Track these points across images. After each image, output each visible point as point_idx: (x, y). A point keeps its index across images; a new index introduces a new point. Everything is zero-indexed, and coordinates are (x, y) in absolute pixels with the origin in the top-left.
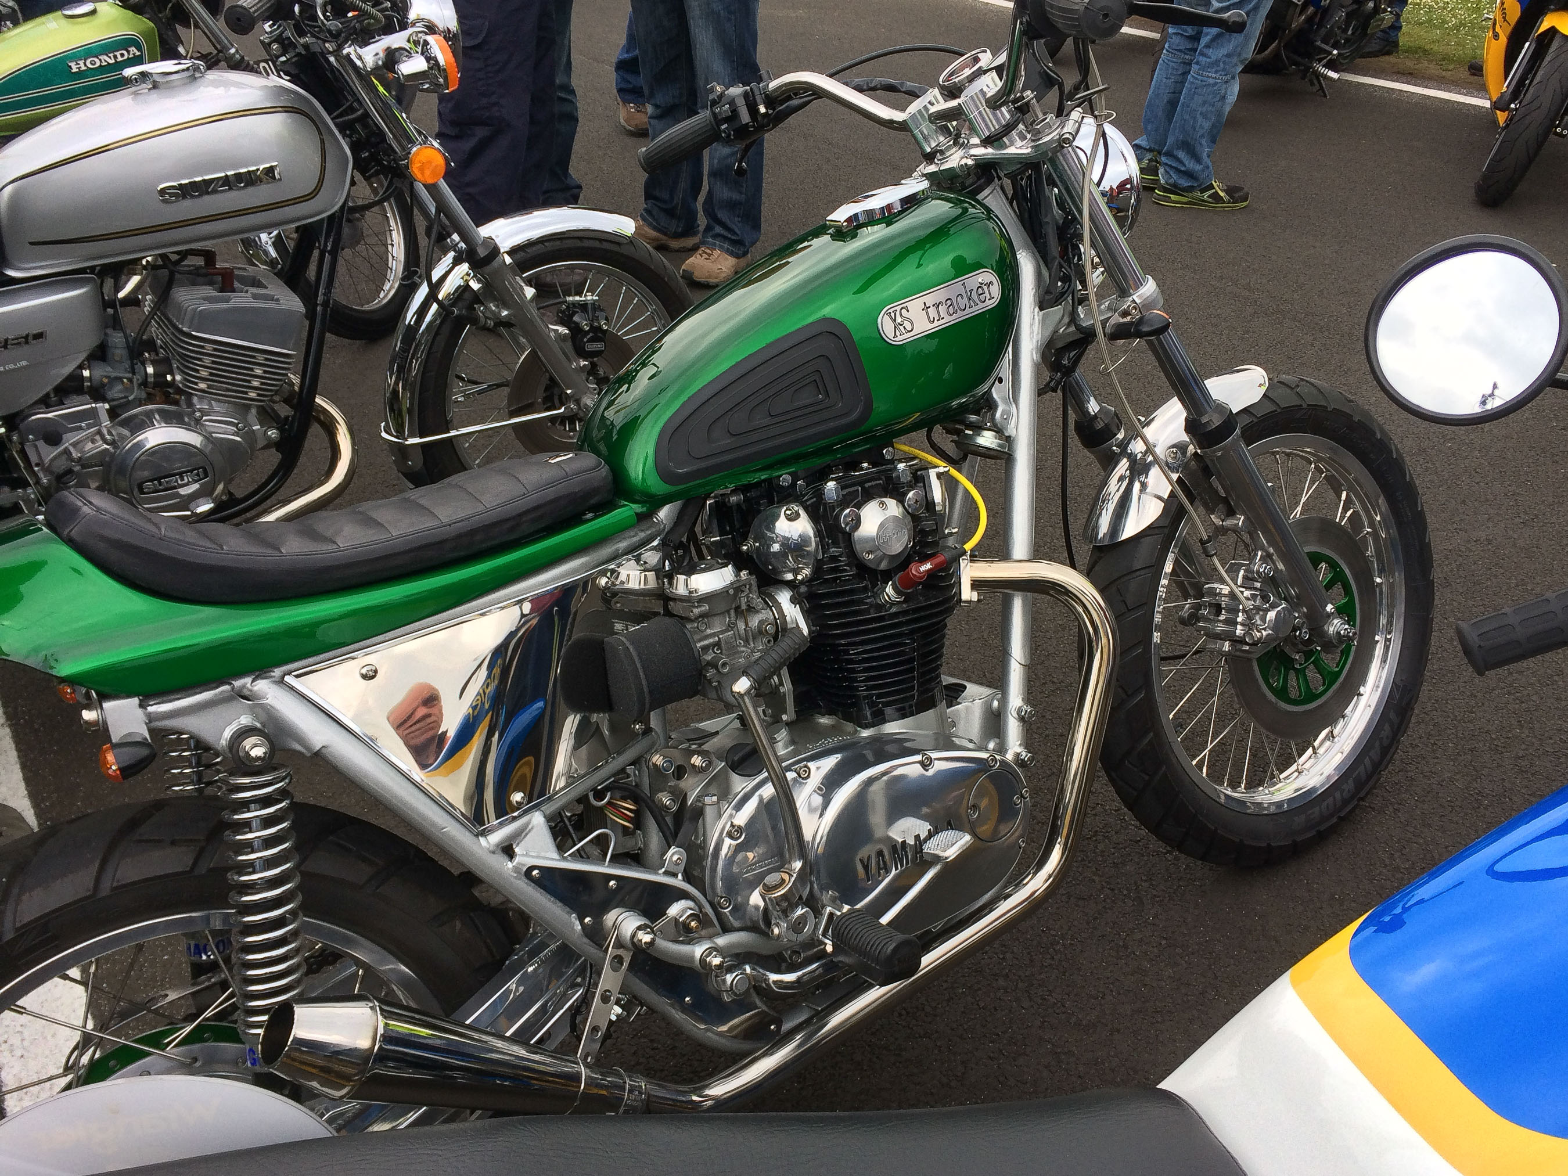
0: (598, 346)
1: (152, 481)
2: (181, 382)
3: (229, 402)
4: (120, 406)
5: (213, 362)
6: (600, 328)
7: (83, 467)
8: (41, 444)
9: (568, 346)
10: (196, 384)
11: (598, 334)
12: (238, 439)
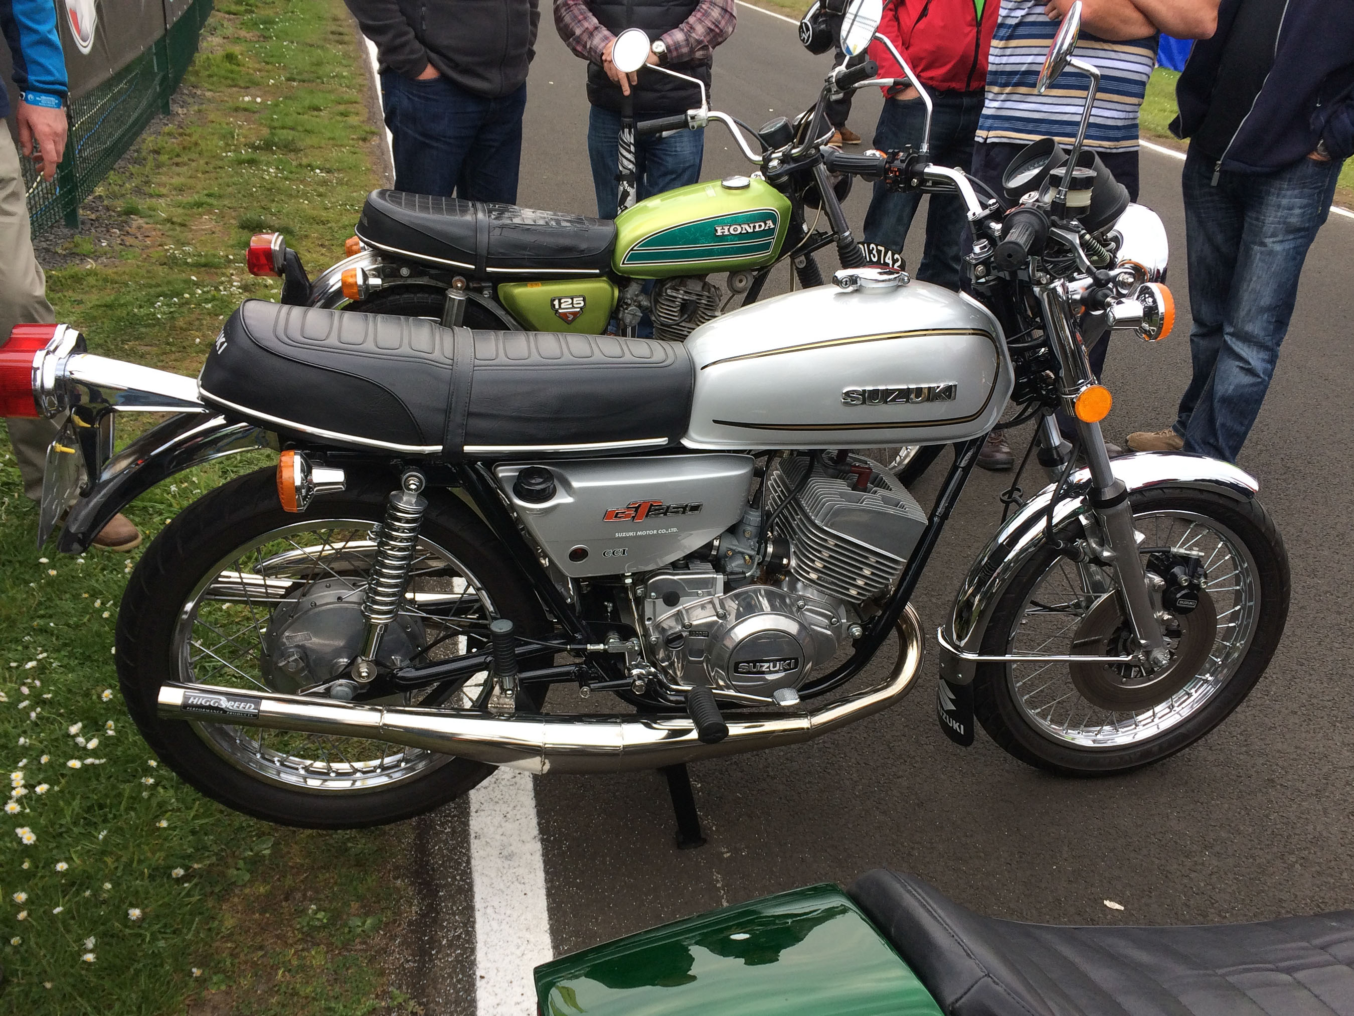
0: (1190, 604)
1: (748, 662)
2: (794, 568)
3: (830, 595)
4: (735, 580)
5: (831, 556)
6: (1198, 587)
7: (691, 634)
8: (660, 601)
9: (1158, 598)
10: (808, 573)
11: (1194, 591)
12: (829, 633)
